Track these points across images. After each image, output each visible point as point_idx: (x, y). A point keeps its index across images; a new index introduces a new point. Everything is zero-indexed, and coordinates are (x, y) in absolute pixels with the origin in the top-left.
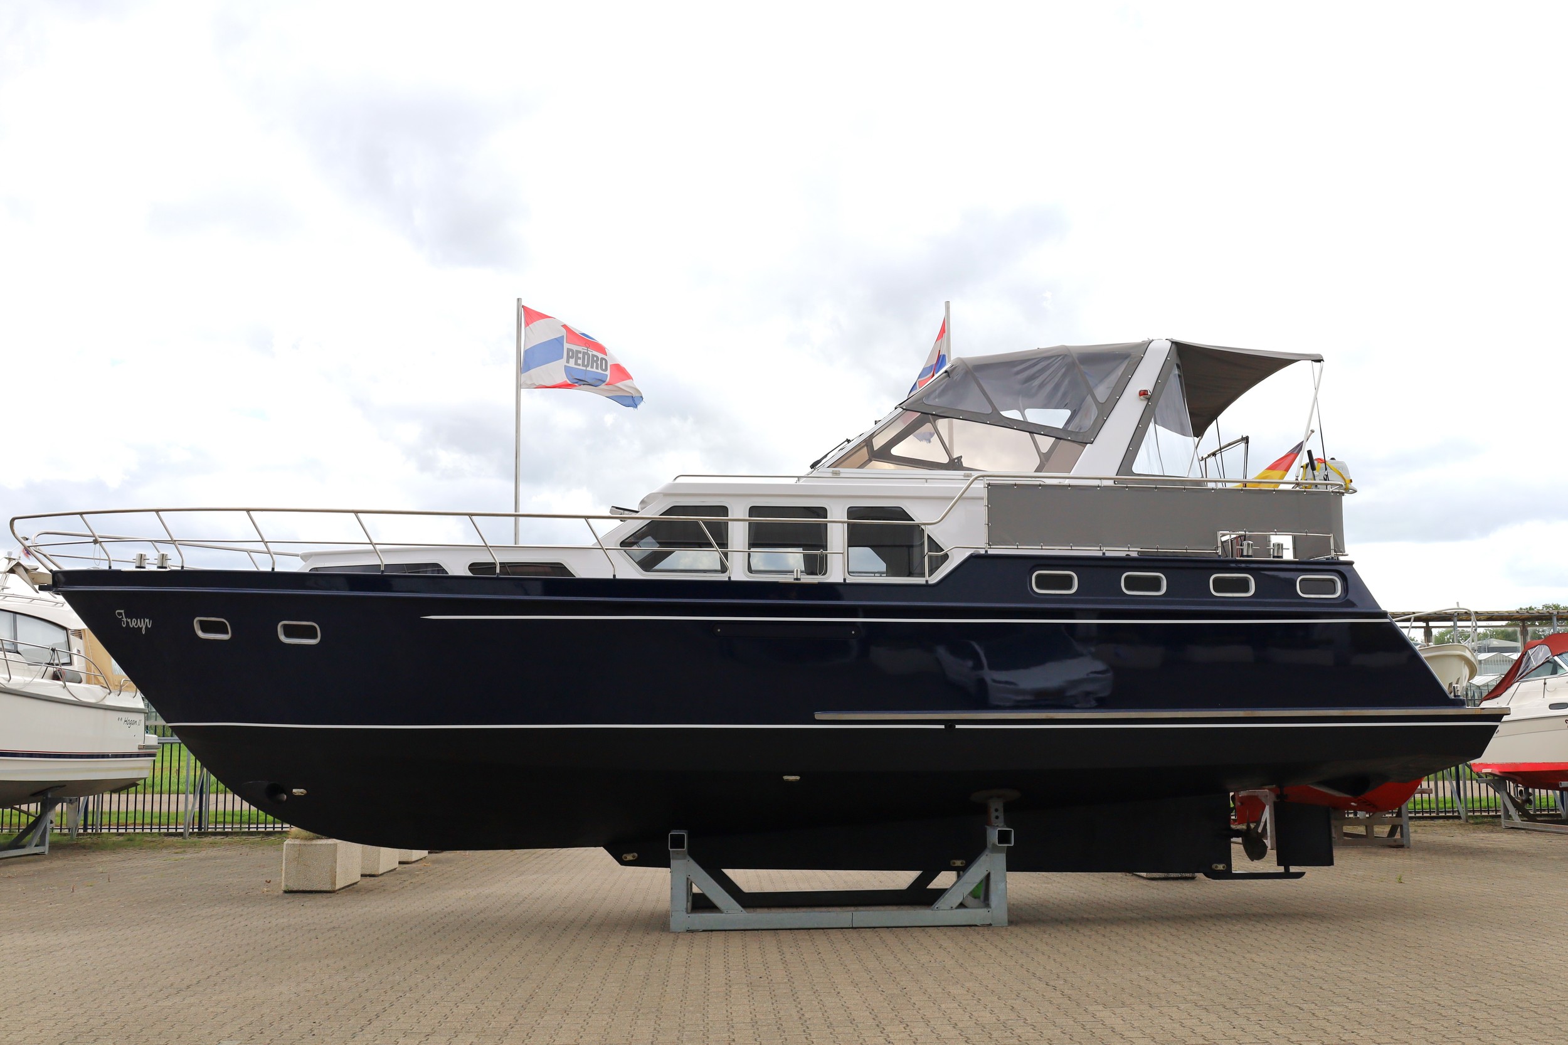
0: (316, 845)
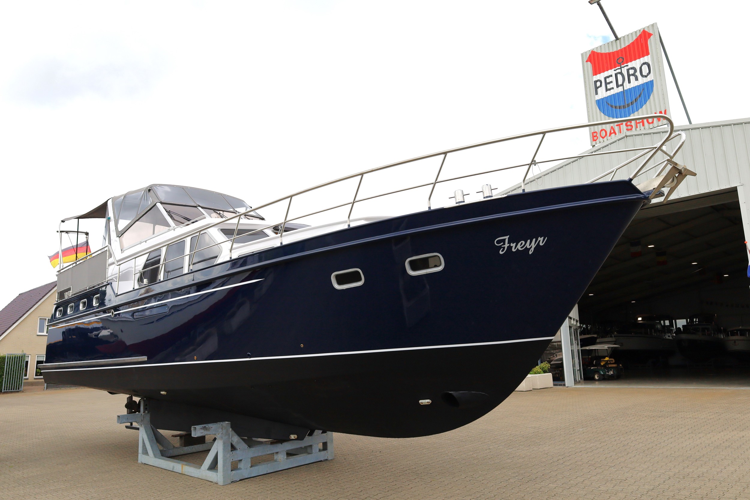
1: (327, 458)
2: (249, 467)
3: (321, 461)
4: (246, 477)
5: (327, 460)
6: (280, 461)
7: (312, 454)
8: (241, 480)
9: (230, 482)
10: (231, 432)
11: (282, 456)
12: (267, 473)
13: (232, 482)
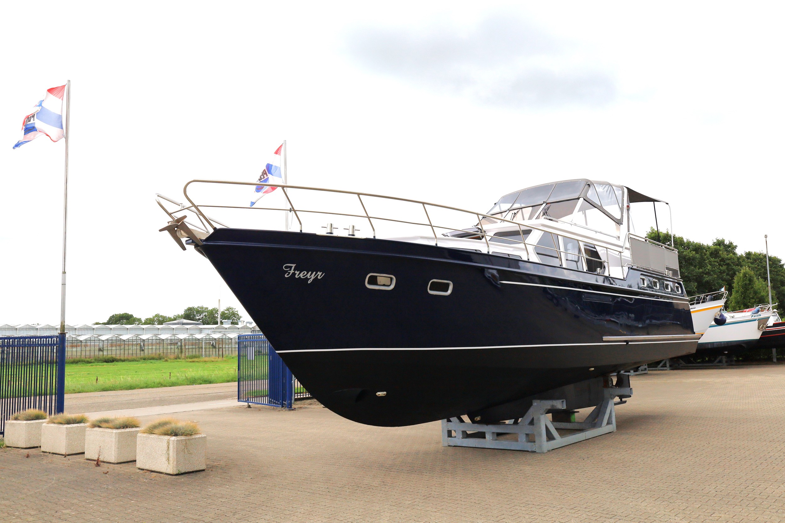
0: (195, 438)
1: (535, 450)
3: (528, 451)
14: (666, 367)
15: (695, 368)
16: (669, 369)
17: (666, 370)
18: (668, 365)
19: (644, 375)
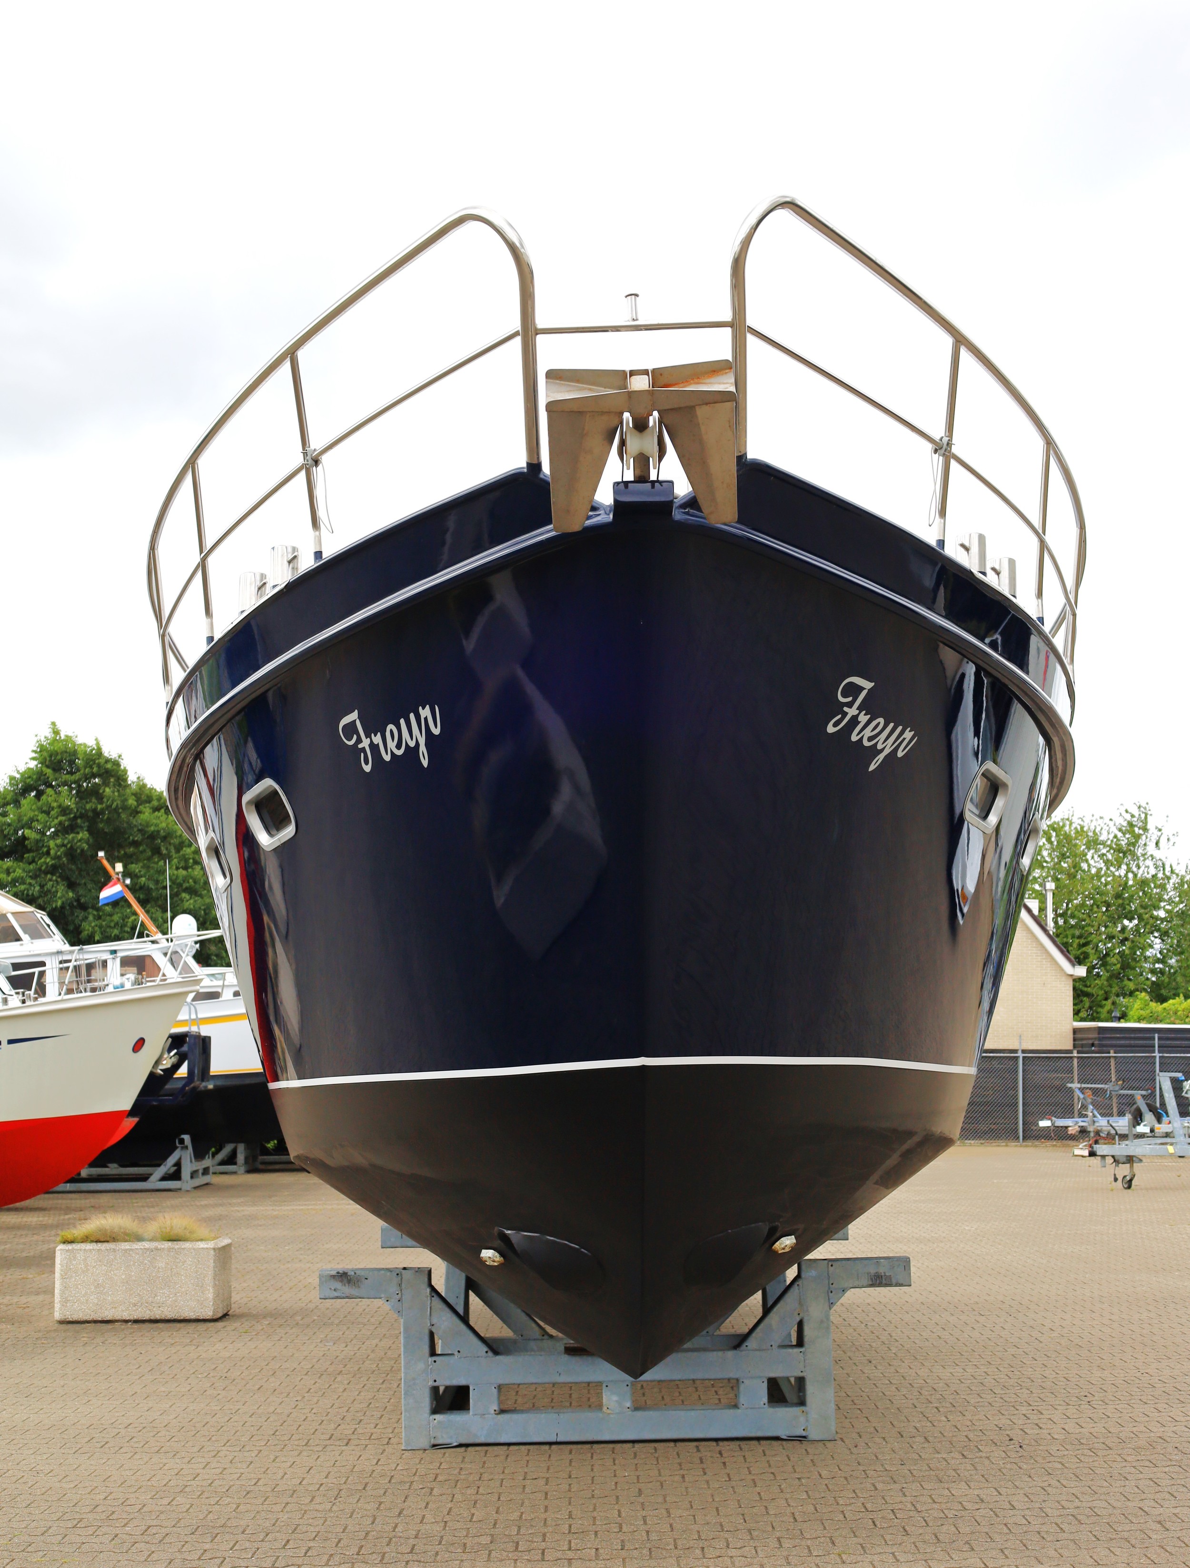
1: (804, 1434)
2: (493, 1412)
3: (777, 1439)
4: (482, 1440)
5: (802, 1439)
6: (609, 1411)
7: (739, 1411)
8: (460, 1446)
9: (424, 1443)
10: (429, 1298)
11: (615, 1398)
12: (559, 1440)
13: (434, 1446)
14: (235, 1164)
15: (277, 1167)
16: (243, 1172)
17: (235, 1173)
18: (241, 1157)
19: (205, 1187)
